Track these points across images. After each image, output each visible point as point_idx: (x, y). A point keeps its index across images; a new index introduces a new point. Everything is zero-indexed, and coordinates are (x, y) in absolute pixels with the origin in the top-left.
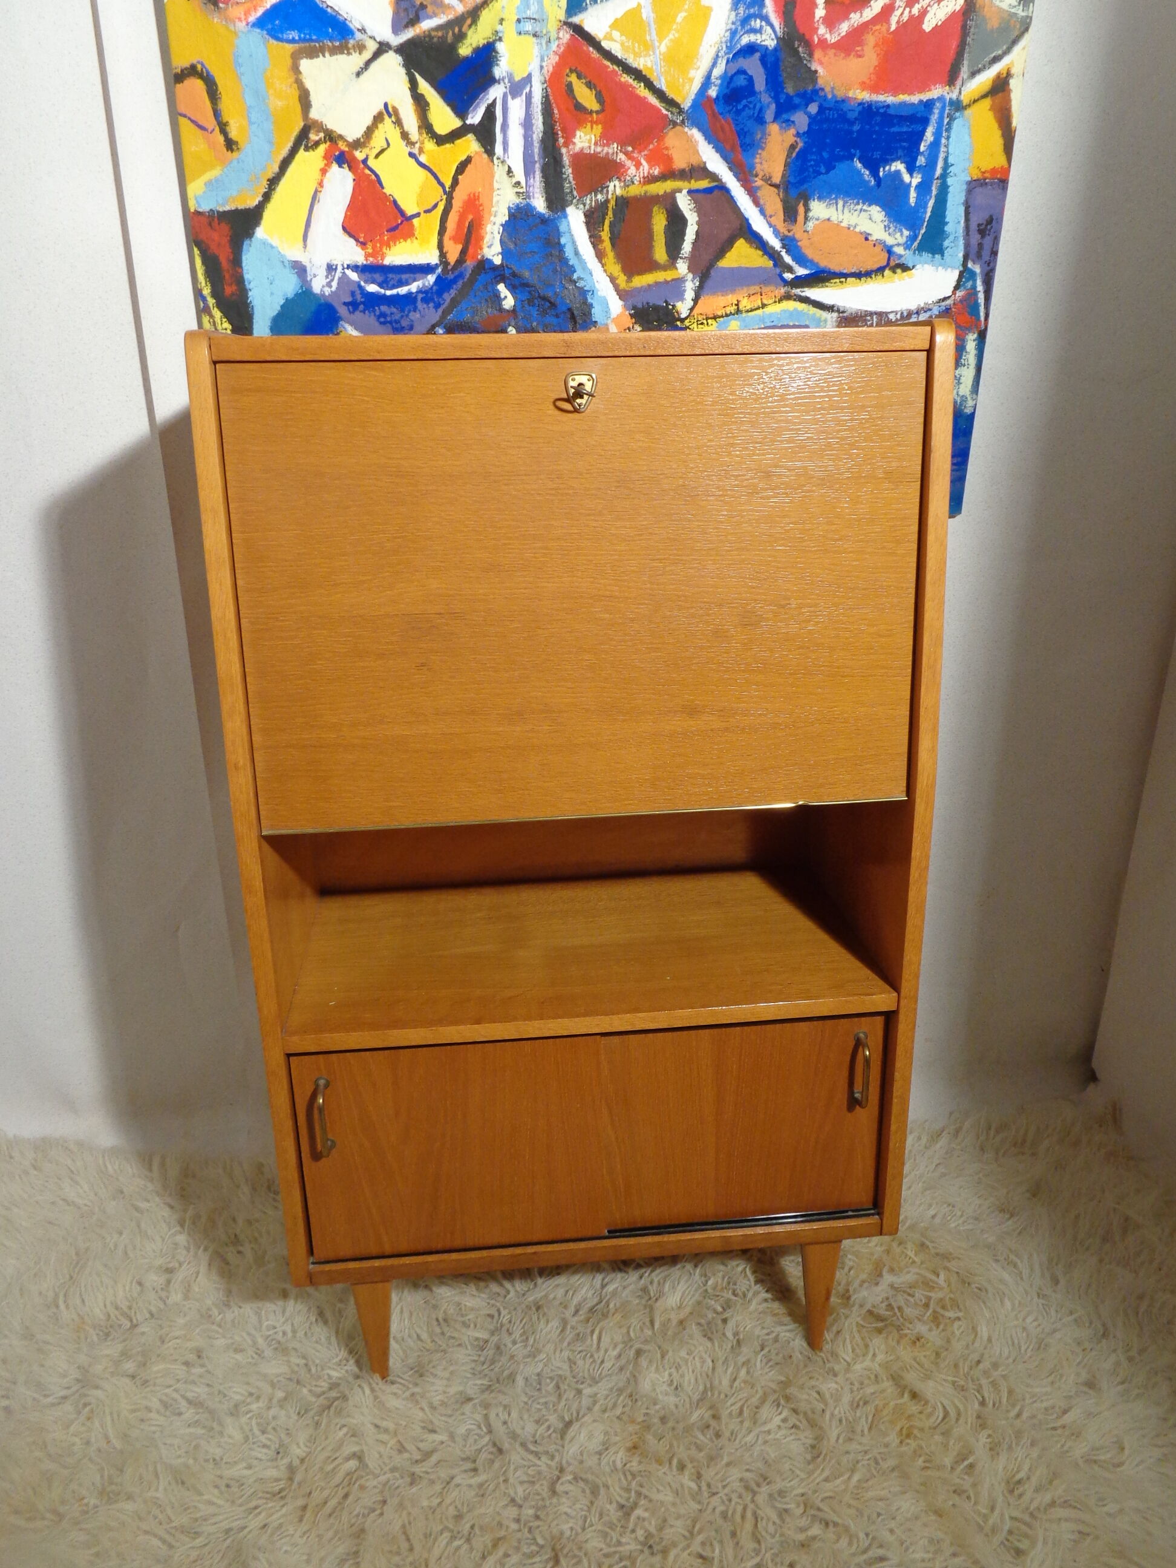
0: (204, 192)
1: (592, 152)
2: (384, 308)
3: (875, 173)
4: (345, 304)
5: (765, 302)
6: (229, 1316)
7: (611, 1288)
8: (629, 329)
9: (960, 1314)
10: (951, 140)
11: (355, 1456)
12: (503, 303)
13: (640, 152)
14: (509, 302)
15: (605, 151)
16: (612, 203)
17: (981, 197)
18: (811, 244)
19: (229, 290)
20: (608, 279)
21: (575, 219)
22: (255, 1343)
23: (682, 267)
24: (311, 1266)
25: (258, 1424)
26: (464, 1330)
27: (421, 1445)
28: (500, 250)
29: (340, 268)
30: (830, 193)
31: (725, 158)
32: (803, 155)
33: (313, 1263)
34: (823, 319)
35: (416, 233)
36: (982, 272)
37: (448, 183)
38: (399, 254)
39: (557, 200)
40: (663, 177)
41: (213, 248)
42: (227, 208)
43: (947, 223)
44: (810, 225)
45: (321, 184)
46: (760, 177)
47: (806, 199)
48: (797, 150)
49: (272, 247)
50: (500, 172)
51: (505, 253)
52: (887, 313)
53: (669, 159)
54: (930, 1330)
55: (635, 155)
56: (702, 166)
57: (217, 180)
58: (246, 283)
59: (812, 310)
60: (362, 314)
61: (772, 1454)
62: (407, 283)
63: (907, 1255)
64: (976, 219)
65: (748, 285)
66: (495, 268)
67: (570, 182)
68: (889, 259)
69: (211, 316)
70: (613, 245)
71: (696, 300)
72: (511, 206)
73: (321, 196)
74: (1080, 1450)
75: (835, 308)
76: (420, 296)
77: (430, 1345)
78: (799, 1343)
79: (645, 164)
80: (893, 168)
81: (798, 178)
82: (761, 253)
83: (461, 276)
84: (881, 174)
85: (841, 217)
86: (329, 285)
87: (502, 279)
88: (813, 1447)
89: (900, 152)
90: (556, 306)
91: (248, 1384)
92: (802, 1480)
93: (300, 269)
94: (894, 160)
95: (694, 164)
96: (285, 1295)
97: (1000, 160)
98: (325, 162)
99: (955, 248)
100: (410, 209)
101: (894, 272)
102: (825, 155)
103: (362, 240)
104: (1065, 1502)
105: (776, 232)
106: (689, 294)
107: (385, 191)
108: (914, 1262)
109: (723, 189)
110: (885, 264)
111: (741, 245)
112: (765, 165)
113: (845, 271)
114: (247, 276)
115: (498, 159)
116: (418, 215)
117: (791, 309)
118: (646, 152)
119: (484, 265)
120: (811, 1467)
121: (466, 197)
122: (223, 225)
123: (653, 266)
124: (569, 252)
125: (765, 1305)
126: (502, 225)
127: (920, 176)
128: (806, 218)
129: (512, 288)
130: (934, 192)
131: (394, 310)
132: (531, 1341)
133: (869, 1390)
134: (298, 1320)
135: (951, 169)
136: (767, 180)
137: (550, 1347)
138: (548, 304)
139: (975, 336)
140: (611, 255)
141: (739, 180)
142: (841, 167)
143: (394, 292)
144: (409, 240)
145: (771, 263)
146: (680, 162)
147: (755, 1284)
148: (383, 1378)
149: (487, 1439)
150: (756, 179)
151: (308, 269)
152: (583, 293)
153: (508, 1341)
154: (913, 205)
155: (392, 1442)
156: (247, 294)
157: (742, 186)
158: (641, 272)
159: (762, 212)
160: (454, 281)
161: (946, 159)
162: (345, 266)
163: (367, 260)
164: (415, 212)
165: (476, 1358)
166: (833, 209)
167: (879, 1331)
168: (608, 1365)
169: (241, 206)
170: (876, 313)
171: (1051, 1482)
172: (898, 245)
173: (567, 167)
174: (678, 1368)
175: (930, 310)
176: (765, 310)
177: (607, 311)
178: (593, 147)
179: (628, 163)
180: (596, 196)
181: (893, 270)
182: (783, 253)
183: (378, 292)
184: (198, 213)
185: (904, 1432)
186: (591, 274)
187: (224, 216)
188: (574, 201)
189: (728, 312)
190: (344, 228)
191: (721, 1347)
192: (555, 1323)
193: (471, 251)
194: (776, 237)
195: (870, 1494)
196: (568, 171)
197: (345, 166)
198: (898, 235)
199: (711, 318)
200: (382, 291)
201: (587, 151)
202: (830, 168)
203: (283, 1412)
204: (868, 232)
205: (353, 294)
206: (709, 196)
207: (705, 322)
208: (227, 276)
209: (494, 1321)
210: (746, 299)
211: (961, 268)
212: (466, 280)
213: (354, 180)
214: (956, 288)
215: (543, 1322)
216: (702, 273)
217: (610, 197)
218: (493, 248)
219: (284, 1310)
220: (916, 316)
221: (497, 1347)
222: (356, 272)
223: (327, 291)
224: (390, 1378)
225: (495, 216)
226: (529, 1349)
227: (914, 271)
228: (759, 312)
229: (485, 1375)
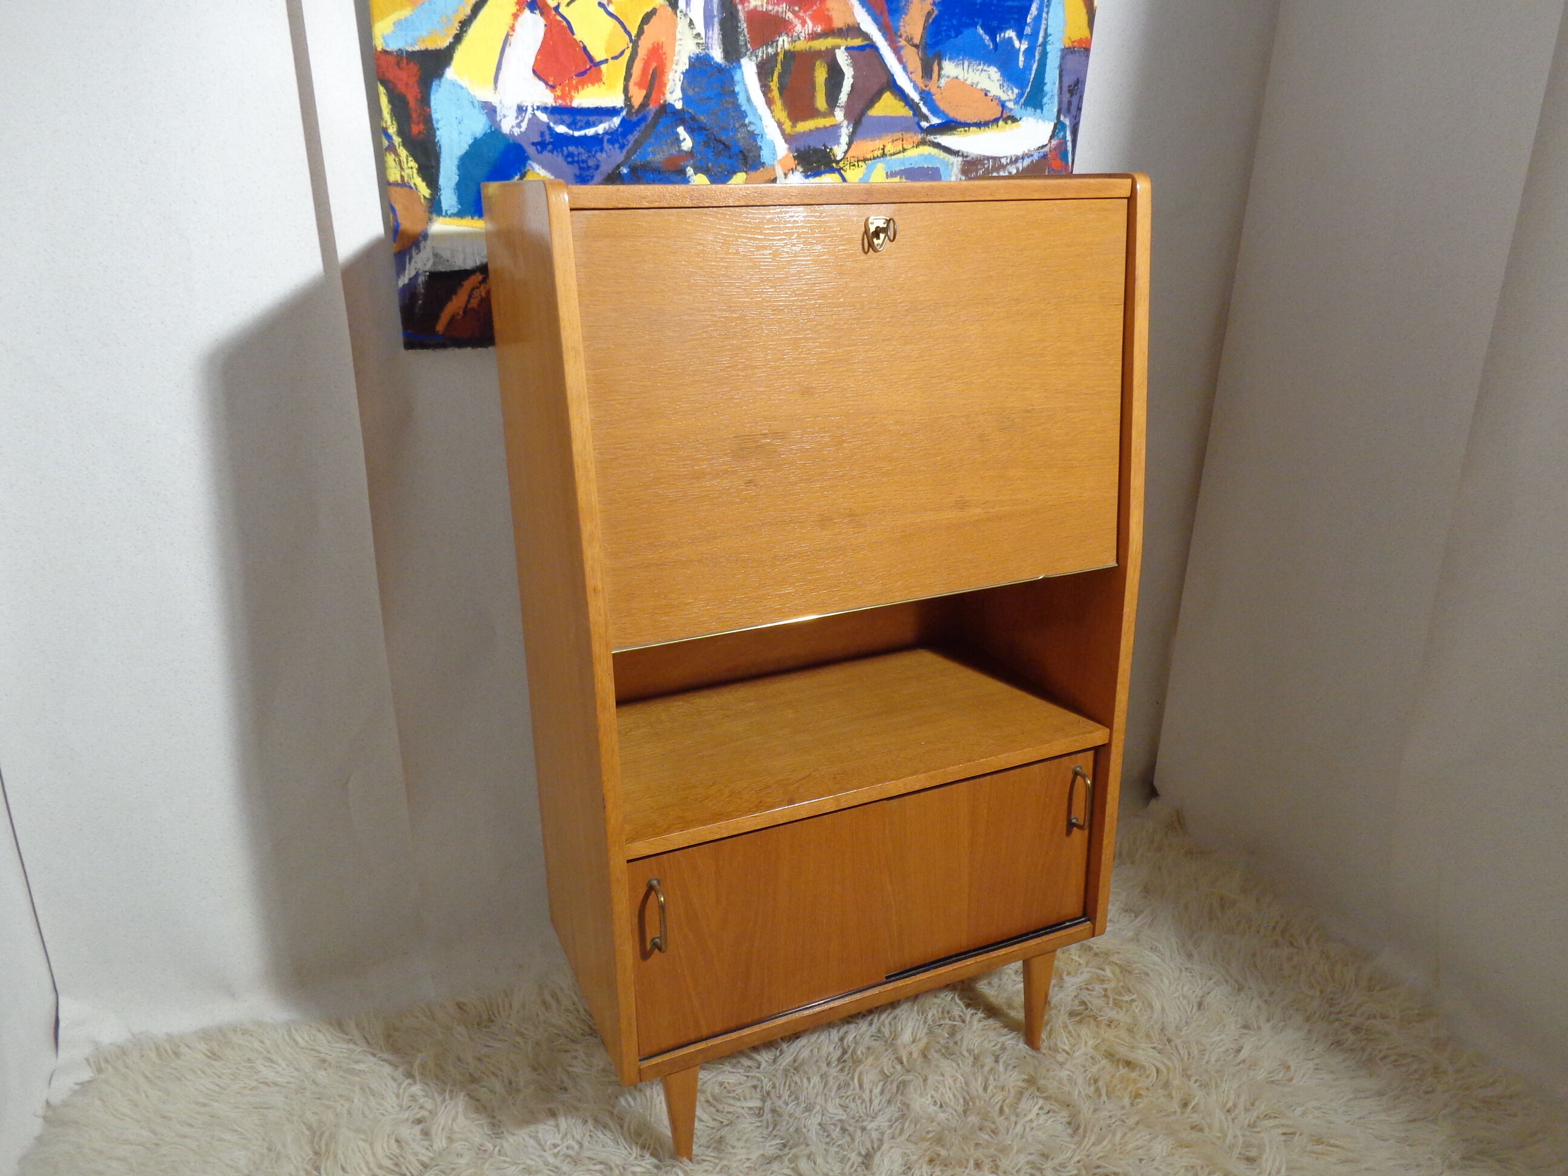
0: (394, 32)
1: (764, 10)
2: (572, 149)
3: (993, 39)
4: (533, 144)
5: (905, 147)
6: (505, 1144)
7: (850, 1038)
8: (792, 169)
9: (1134, 997)
10: (1050, 15)
12: (682, 144)
13: (805, 12)
14: (687, 144)
15: (775, 10)
16: (781, 57)
17: (1072, 62)
18: (943, 97)
19: (415, 129)
20: (776, 124)
21: (748, 70)
22: (546, 1164)
23: (839, 115)
24: (640, 1063)
26: (738, 1104)
28: (680, 95)
29: (530, 110)
30: (958, 55)
31: (876, 20)
32: (937, 21)
34: (950, 162)
35: (604, 79)
36: (1070, 124)
37: (634, 33)
38: (586, 98)
39: (732, 52)
40: (825, 34)
41: (401, 88)
42: (417, 48)
43: (1045, 84)
44: (943, 82)
45: (513, 28)
46: (904, 37)
47: (940, 58)
48: (933, 16)
49: (462, 88)
50: (682, 24)
51: (685, 98)
52: (1000, 158)
53: (829, 19)
54: (1118, 1013)
55: (801, 14)
56: (857, 26)
57: (406, 20)
58: (434, 122)
59: (942, 155)
60: (550, 154)
61: (1042, 1136)
62: (594, 125)
63: (1072, 959)
64: (1068, 81)
65: (893, 132)
66: (675, 112)
67: (744, 36)
68: (1002, 112)
69: (397, 154)
70: (781, 94)
71: (849, 145)
72: (692, 56)
73: (512, 39)
74: (1261, 1075)
75: (960, 154)
76: (606, 137)
77: (712, 1124)
78: (1022, 1046)
79: (810, 25)
80: (1007, 36)
81: (934, 40)
82: (902, 104)
83: (644, 118)
84: (998, 39)
85: (966, 76)
86: (519, 125)
87: (682, 122)
88: (1069, 1123)
89: (1012, 22)
90: (729, 148)
92: (1074, 1151)
93: (490, 110)
94: (1007, 29)
95: (850, 24)
96: (553, 1114)
97: (1083, 33)
98: (518, 7)
99: (1052, 105)
100: (598, 55)
101: (1006, 123)
102: (955, 22)
103: (551, 83)
104: (1266, 1115)
105: (916, 87)
106: (844, 139)
107: (575, 37)
108: (1080, 964)
109: (873, 47)
110: (999, 116)
111: (887, 97)
112: (908, 28)
113: (968, 122)
114: (435, 116)
115: (681, 12)
116: (606, 61)
117: (926, 153)
118: (810, 13)
119: (666, 109)
120: (1076, 1138)
121: (650, 46)
122: (412, 64)
123: (814, 113)
124: (741, 99)
125: (982, 1023)
126: (683, 73)
127: (1027, 43)
128: (939, 75)
129: (690, 131)
130: (1037, 57)
131: (581, 150)
132: (802, 1098)
133: (1095, 1069)
134: (577, 1132)
135: (1050, 38)
136: (909, 40)
137: (820, 1100)
138: (721, 147)
140: (779, 102)
141: (886, 40)
142: (967, 32)
143: (582, 133)
144: (597, 84)
145: (911, 113)
146: (838, 23)
147: (967, 1009)
148: (691, 1160)
150: (900, 40)
151: (498, 110)
152: (753, 136)
153: (780, 1103)
154: (1021, 67)
156: (435, 132)
157: (889, 45)
158: (804, 119)
159: (905, 69)
160: (638, 123)
161: (1046, 29)
162: (535, 108)
163: (556, 102)
164: (603, 58)
165: (759, 1124)
166: (960, 68)
167: (1080, 1022)
168: (876, 1102)
169: (431, 46)
170: (992, 158)
171: (1253, 1104)
172: (1010, 100)
173: (742, 22)
174: (936, 1089)
175: (1032, 155)
176: (905, 153)
177: (774, 153)
178: (765, 6)
179: (796, 21)
180: (767, 49)
181: (1005, 121)
182: (921, 105)
183: (567, 133)
184: (385, 52)
185: (1133, 1094)
186: (761, 119)
187: (412, 55)
188: (748, 53)
189: (876, 156)
190: (534, 71)
191: (963, 1063)
192: (816, 1079)
193: (654, 96)
194: (916, 90)
195: (1130, 1146)
196: (743, 25)
197: (537, 12)
198: (1010, 92)
199: (862, 161)
200: (571, 132)
201: (760, 9)
202: (958, 33)
204: (987, 89)
205: (542, 134)
206: (862, 53)
207: (856, 164)
208: (414, 116)
209: (758, 1090)
210: (890, 143)
211: (1056, 121)
212: (648, 122)
213: (546, 25)
214: (1052, 137)
215: (805, 1080)
216: (855, 121)
217: (779, 50)
218: (674, 93)
219: (557, 1126)
220: (1021, 160)
221: (774, 1111)
222: (546, 113)
223: (516, 131)
224: (695, 1159)
225: (677, 64)
226: (803, 1105)
227: (1020, 122)
228: (900, 156)
229: (775, 1136)
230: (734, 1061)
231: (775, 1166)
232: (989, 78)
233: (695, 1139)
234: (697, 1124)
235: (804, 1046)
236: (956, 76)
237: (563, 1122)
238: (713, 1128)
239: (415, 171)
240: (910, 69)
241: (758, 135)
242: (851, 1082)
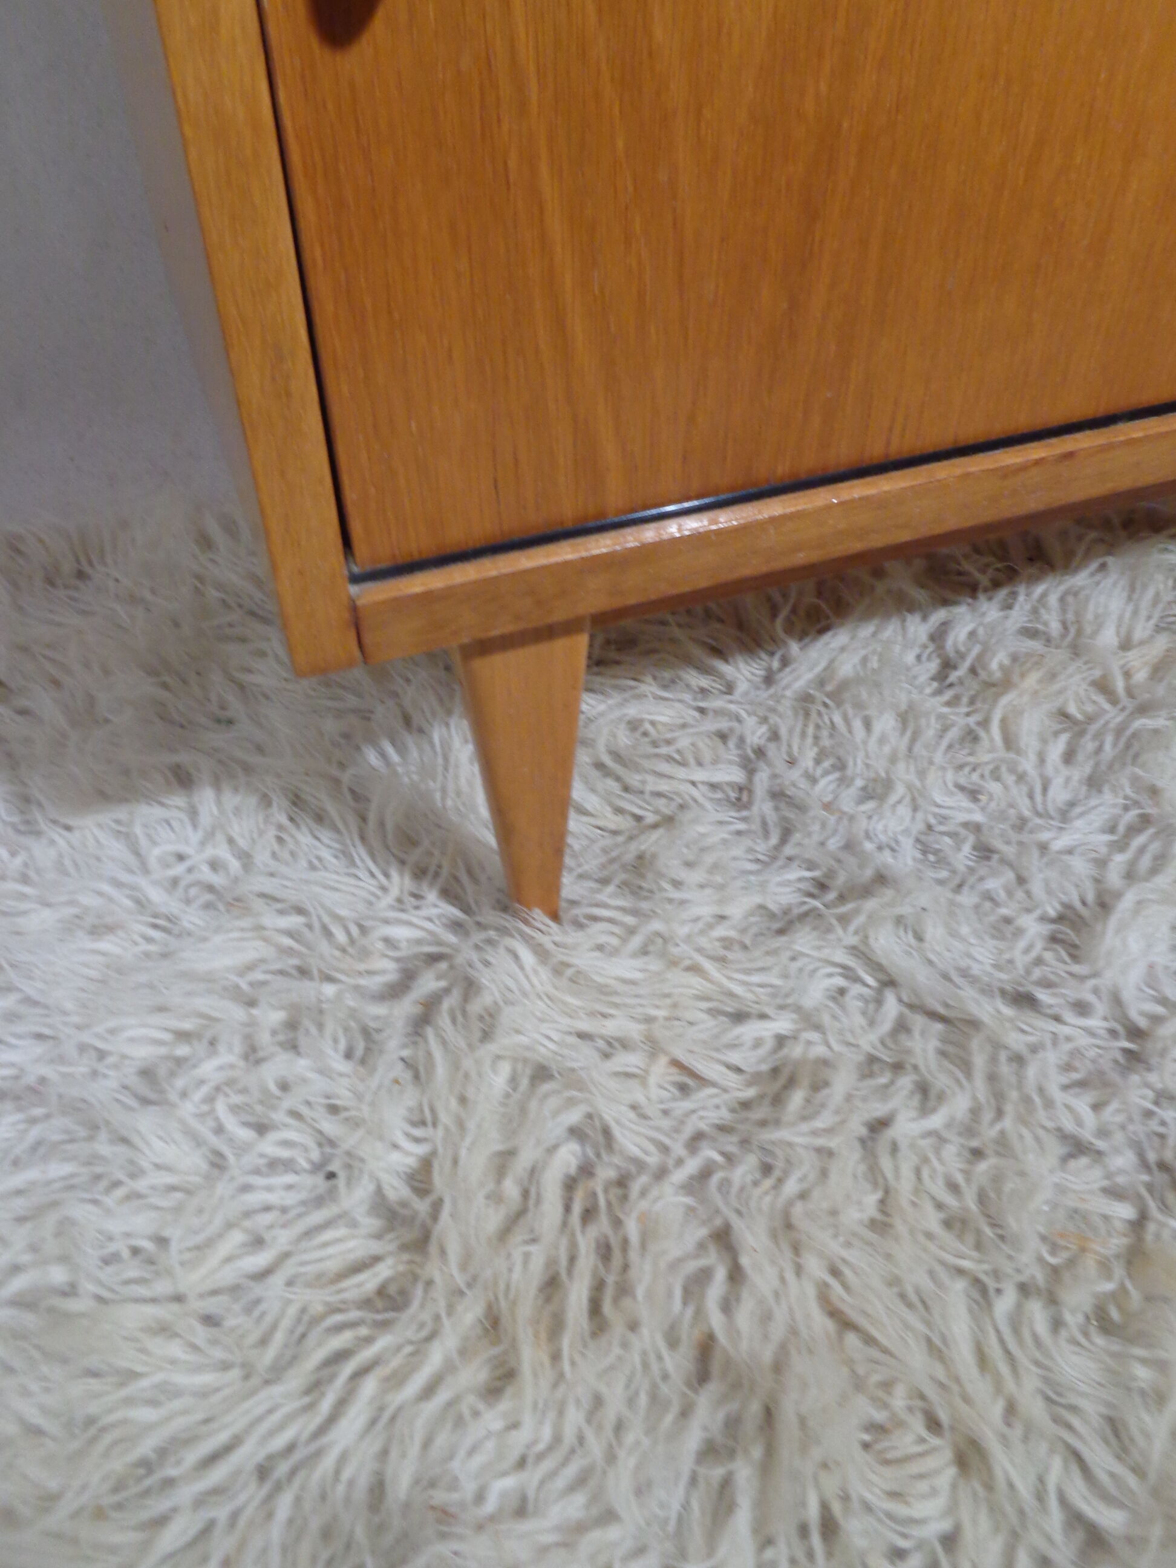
6: (43, 853)
7: (958, 635)
11: (576, 1133)
22: (141, 904)
24: (354, 590)
25: (235, 1109)
26: (681, 773)
27: (735, 1057)
33: (355, 579)
77: (613, 821)
91: (161, 1009)
96: (182, 780)
132: (854, 767)
134: (242, 829)
137: (904, 773)
148: (555, 917)
149: (891, 1006)
153: (795, 775)
155: (660, 1070)
165: (741, 826)
168: (1057, 783)
192: (886, 723)
203: (302, 1065)
209: (731, 744)
215: (858, 724)
219: (193, 813)
221: (777, 795)
224: (565, 916)
226: (859, 783)
229: (790, 859)
230: (667, 675)
231: (804, 940)
233: (568, 861)
234: (575, 823)
235: (843, 649)
237: (206, 799)
238: (615, 833)
242: (982, 734)
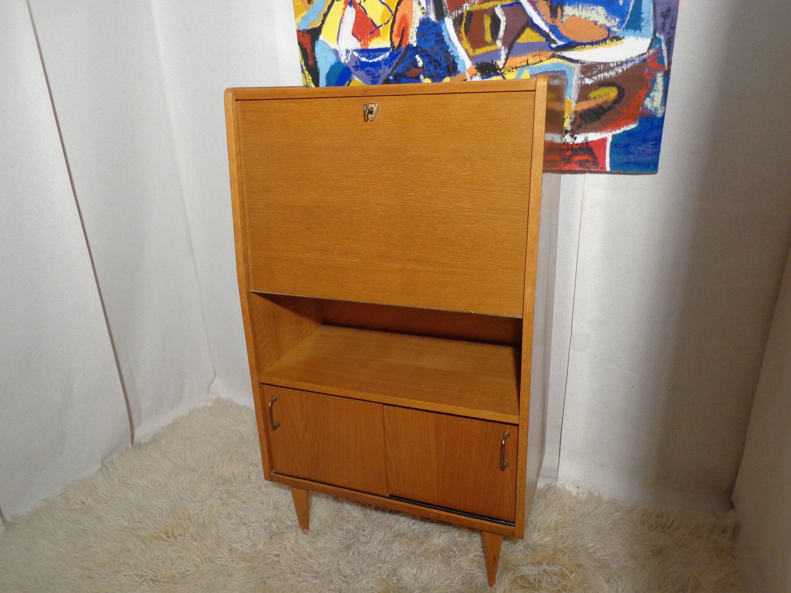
0: (301, 22)
2: (368, 68)
4: (353, 67)
5: (542, 59)
8: (475, 74)
12: (418, 64)
14: (420, 64)
16: (465, 14)
18: (565, 29)
19: (311, 62)
20: (465, 51)
21: (449, 23)
23: (499, 43)
28: (416, 39)
29: (351, 51)
30: (574, 2)
34: (572, 67)
35: (381, 34)
36: (666, 38)
37: (394, 11)
38: (375, 44)
39: (440, 15)
41: (305, 45)
42: (309, 28)
43: (642, 13)
44: (564, 19)
45: (343, 15)
47: (562, 5)
49: (325, 43)
50: (415, 4)
51: (418, 41)
52: (608, 63)
57: (305, 16)
58: (317, 59)
59: (567, 63)
60: (360, 71)
62: (378, 56)
64: (660, 10)
65: (533, 51)
66: (414, 48)
67: (446, 6)
68: (609, 34)
69: (304, 74)
70: (466, 34)
71: (506, 60)
72: (421, 19)
73: (343, 20)
75: (579, 61)
76: (383, 62)
82: (538, 34)
83: (400, 52)
85: (581, 14)
86: (347, 59)
87: (417, 53)
90: (441, 65)
93: (336, 52)
98: (345, 5)
99: (648, 26)
100: (378, 23)
101: (612, 41)
103: (359, 38)
105: (546, 24)
106: (503, 57)
107: (368, 16)
109: (519, 3)
110: (607, 37)
111: (528, 31)
113: (584, 42)
114: (317, 56)
116: (381, 26)
117: (556, 62)
119: (409, 47)
121: (401, 16)
123: (485, 44)
124: (446, 39)
126: (417, 28)
128: (562, 15)
129: (422, 57)
131: (372, 69)
138: (437, 63)
139: (662, 74)
140: (465, 39)
143: (372, 61)
144: (378, 37)
145: (544, 39)
151: (339, 52)
152: (453, 58)
154: (621, 5)
156: (317, 63)
158: (479, 47)
159: (539, 14)
160: (397, 55)
162: (353, 50)
163: (361, 47)
164: (380, 24)
166: (576, 10)
169: (314, 27)
170: (602, 63)
172: (614, 26)
175: (634, 61)
176: (542, 63)
177: (465, 66)
180: (458, 11)
181: (612, 40)
182: (551, 34)
183: (366, 61)
184: (302, 31)
186: (457, 49)
187: (308, 31)
188: (448, 15)
189: (523, 65)
190: (352, 34)
193: (404, 41)
194: (546, 26)
196: (445, 1)
198: (613, 21)
199: (514, 68)
200: (367, 61)
204: (596, 20)
205: (356, 62)
206: (512, 8)
207: (511, 70)
208: (310, 56)
210: (531, 58)
211: (652, 37)
212: (402, 54)
213: (356, 12)
214: (650, 48)
216: (509, 46)
217: (464, 11)
218: (413, 39)
220: (625, 64)
222: (357, 52)
223: (347, 61)
225: (414, 24)
227: (623, 40)
228: (539, 64)
232: (597, 13)
236: (573, 14)
239: (311, 80)
240: (542, 13)
241: (456, 57)
